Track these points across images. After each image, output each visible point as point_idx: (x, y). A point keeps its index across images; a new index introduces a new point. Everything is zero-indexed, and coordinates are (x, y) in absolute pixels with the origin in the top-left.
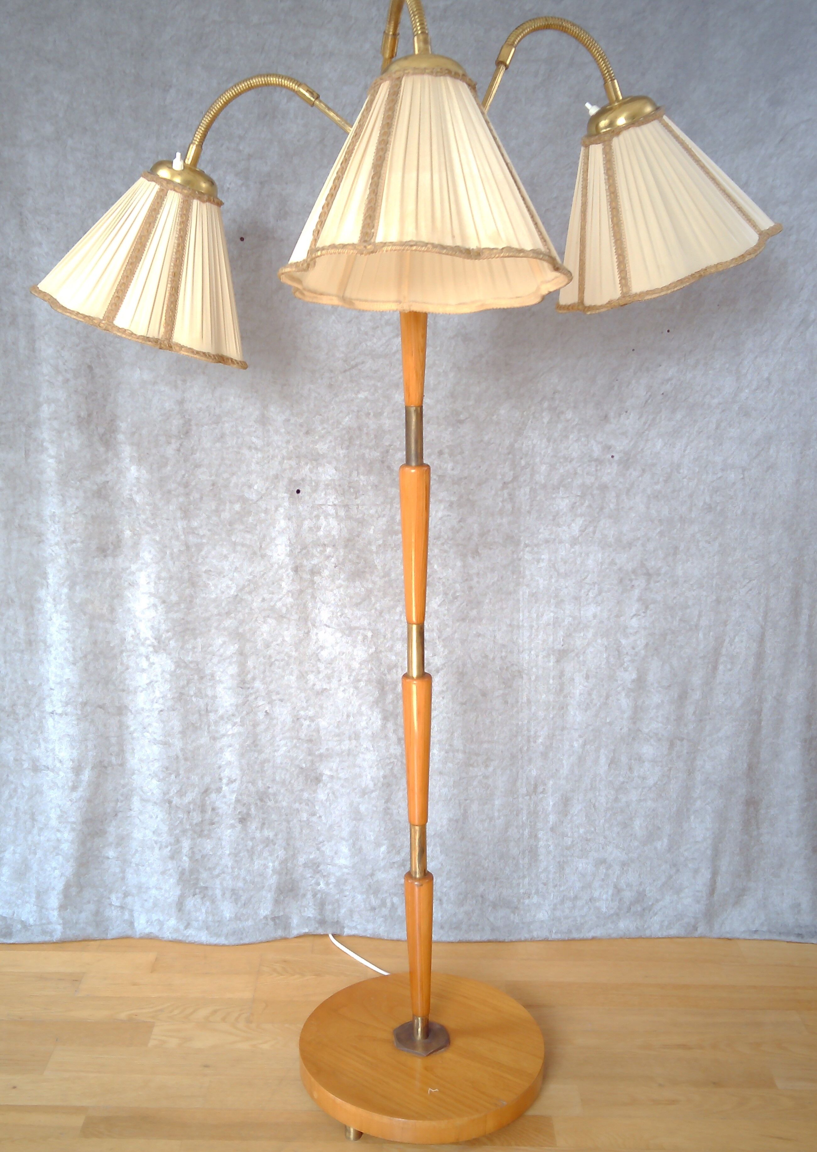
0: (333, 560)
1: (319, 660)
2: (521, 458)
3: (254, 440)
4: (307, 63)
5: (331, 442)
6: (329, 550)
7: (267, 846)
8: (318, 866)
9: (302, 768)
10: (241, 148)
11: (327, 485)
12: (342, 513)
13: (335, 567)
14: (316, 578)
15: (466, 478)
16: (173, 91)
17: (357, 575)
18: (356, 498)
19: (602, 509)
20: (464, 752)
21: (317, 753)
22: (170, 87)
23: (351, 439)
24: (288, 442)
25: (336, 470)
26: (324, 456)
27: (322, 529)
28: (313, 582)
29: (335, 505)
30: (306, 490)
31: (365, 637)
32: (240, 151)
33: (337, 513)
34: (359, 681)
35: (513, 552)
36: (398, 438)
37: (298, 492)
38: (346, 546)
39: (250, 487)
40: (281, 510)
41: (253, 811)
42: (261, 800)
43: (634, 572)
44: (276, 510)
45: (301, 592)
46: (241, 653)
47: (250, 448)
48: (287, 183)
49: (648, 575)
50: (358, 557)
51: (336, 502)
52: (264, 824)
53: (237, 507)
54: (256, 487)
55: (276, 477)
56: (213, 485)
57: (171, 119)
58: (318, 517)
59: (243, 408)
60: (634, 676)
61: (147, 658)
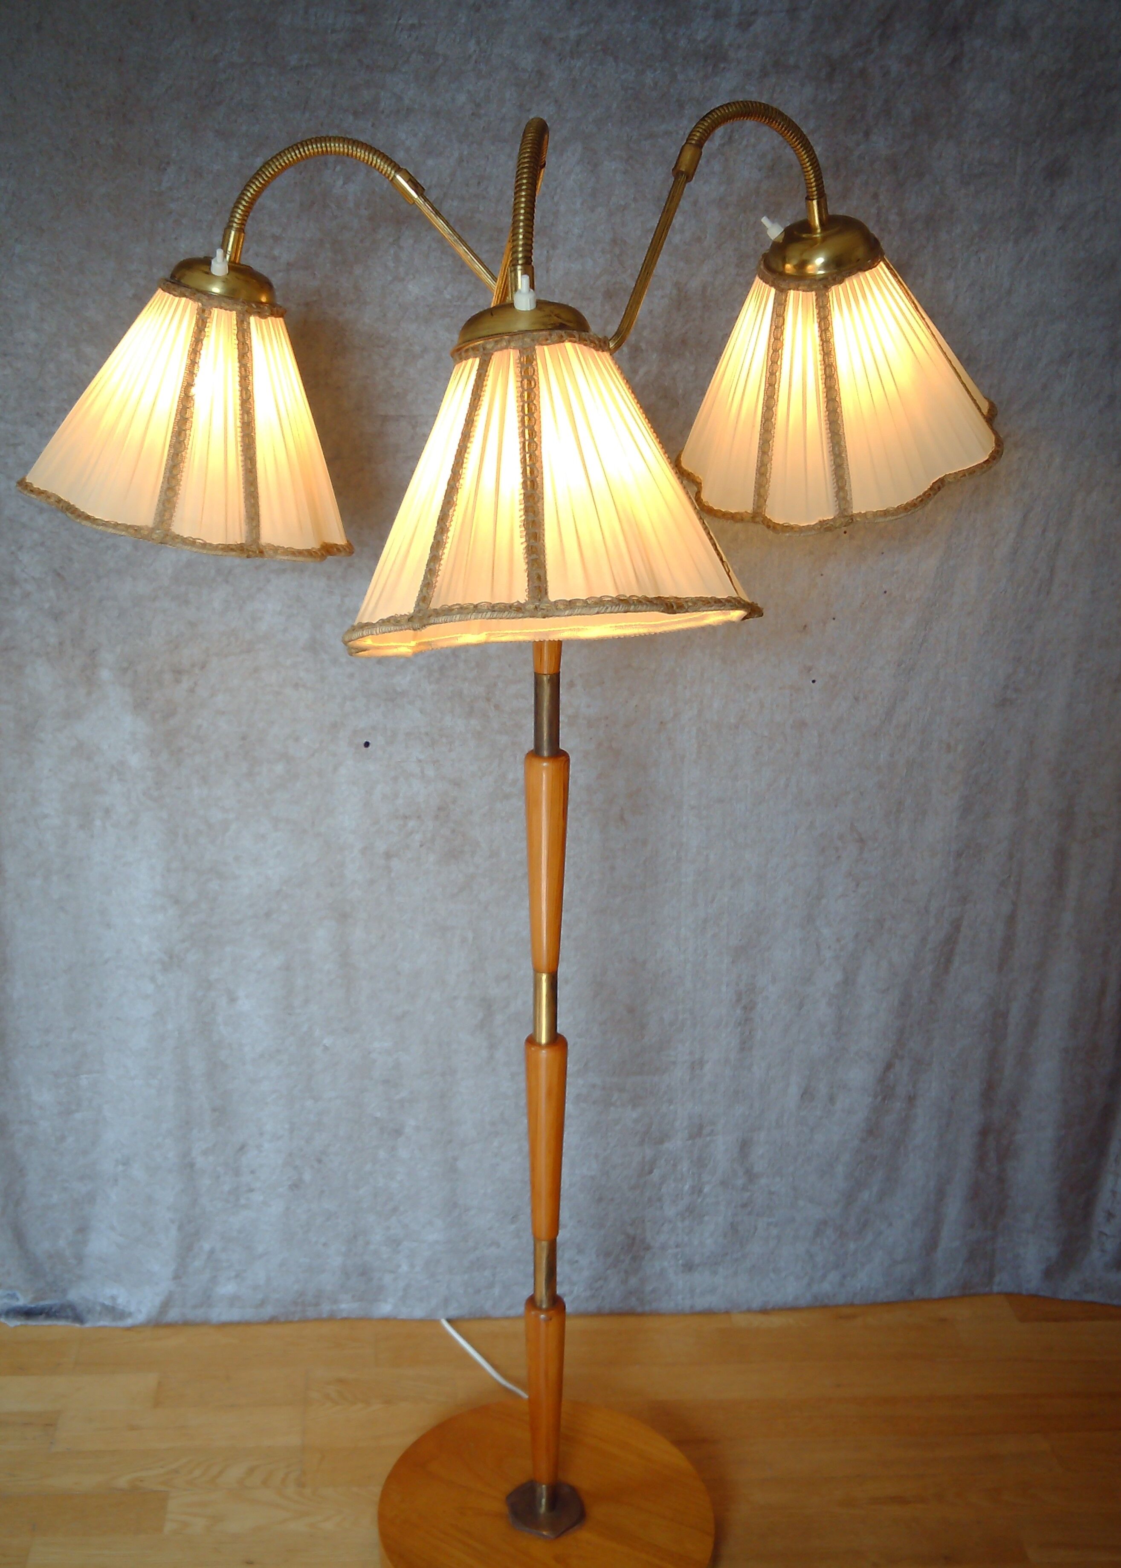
0: (418, 837)
1: (399, 973)
2: (685, 688)
3: (302, 674)
4: (373, 125)
5: (414, 673)
6: (411, 824)
7: (328, 1219)
8: (399, 1244)
9: (376, 1118)
10: (276, 253)
11: (408, 734)
12: (430, 772)
13: (421, 846)
14: (395, 863)
15: (607, 718)
16: (171, 170)
17: (453, 855)
18: (450, 751)
19: (797, 754)
20: (604, 1088)
21: (397, 1097)
22: (168, 163)
23: (442, 669)
24: (351, 676)
25: (421, 713)
26: (403, 694)
27: (401, 795)
28: (389, 869)
29: (420, 761)
30: (377, 741)
31: (464, 940)
32: (275, 259)
33: (422, 772)
34: (455, 998)
35: (673, 817)
36: (510, 666)
37: (367, 744)
38: (437, 817)
39: (297, 739)
40: (343, 771)
41: (307, 1177)
42: (319, 1161)
43: (841, 837)
44: (335, 769)
45: (372, 882)
46: (287, 967)
47: (296, 686)
48: (345, 304)
49: (861, 841)
50: (453, 831)
51: (422, 757)
52: (322, 1192)
53: (279, 768)
54: (305, 741)
55: (334, 726)
56: (244, 738)
57: (171, 213)
58: (395, 779)
59: (285, 630)
60: (839, 977)
61: (153, 979)
